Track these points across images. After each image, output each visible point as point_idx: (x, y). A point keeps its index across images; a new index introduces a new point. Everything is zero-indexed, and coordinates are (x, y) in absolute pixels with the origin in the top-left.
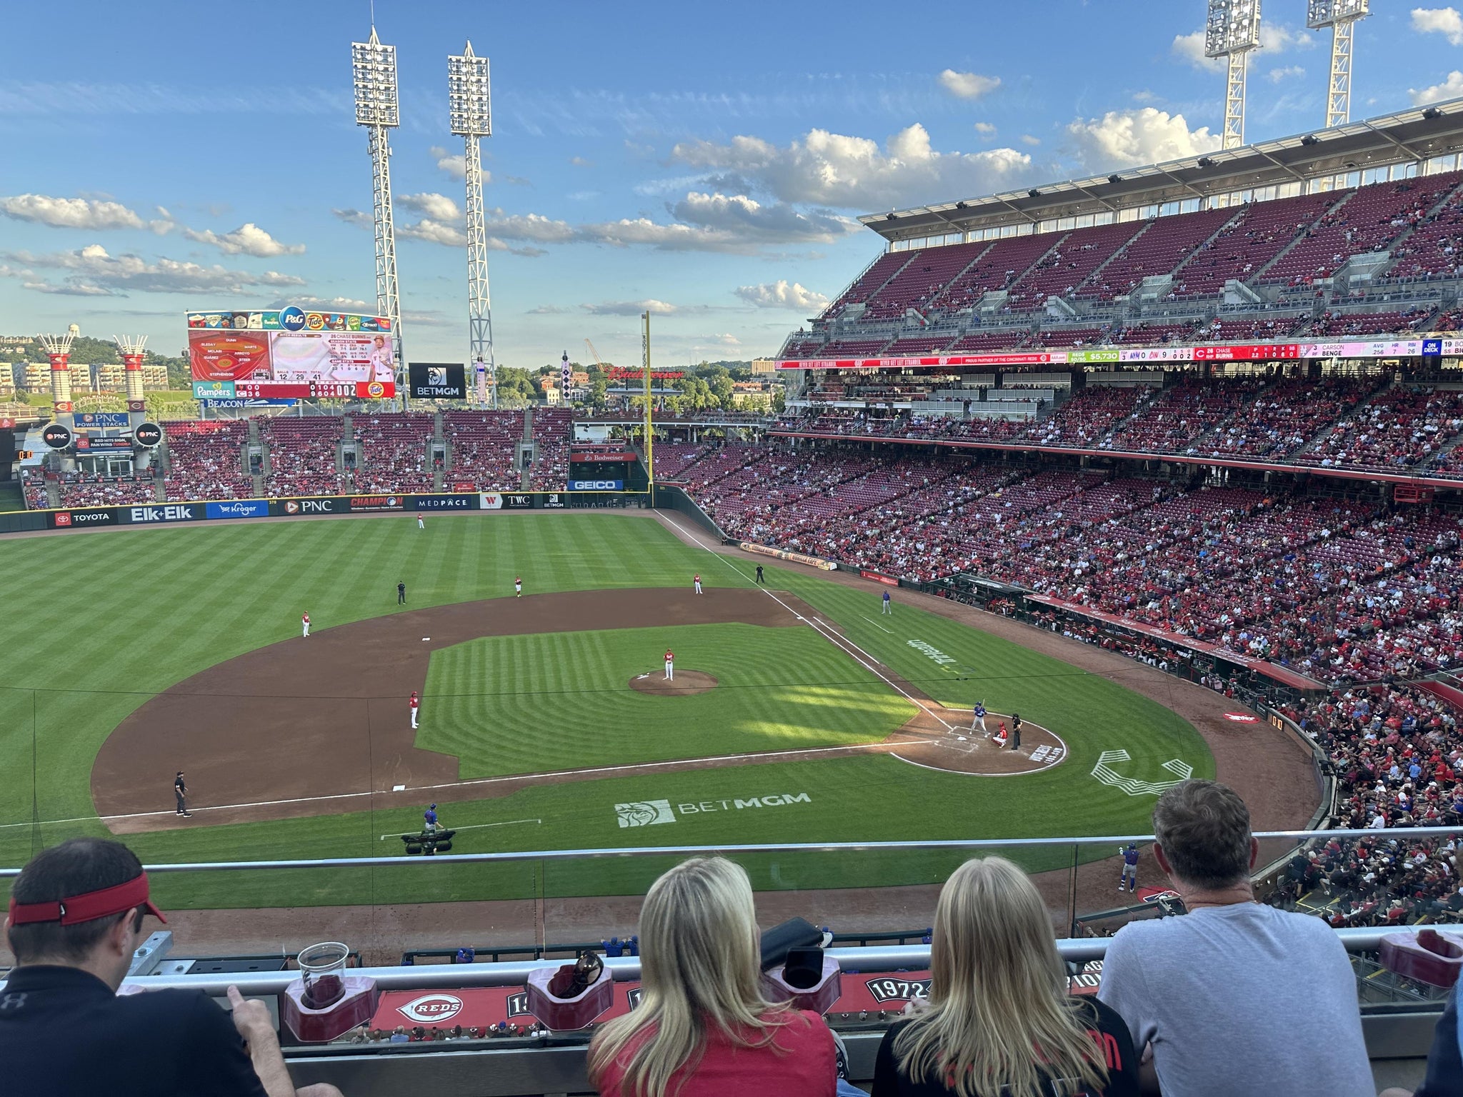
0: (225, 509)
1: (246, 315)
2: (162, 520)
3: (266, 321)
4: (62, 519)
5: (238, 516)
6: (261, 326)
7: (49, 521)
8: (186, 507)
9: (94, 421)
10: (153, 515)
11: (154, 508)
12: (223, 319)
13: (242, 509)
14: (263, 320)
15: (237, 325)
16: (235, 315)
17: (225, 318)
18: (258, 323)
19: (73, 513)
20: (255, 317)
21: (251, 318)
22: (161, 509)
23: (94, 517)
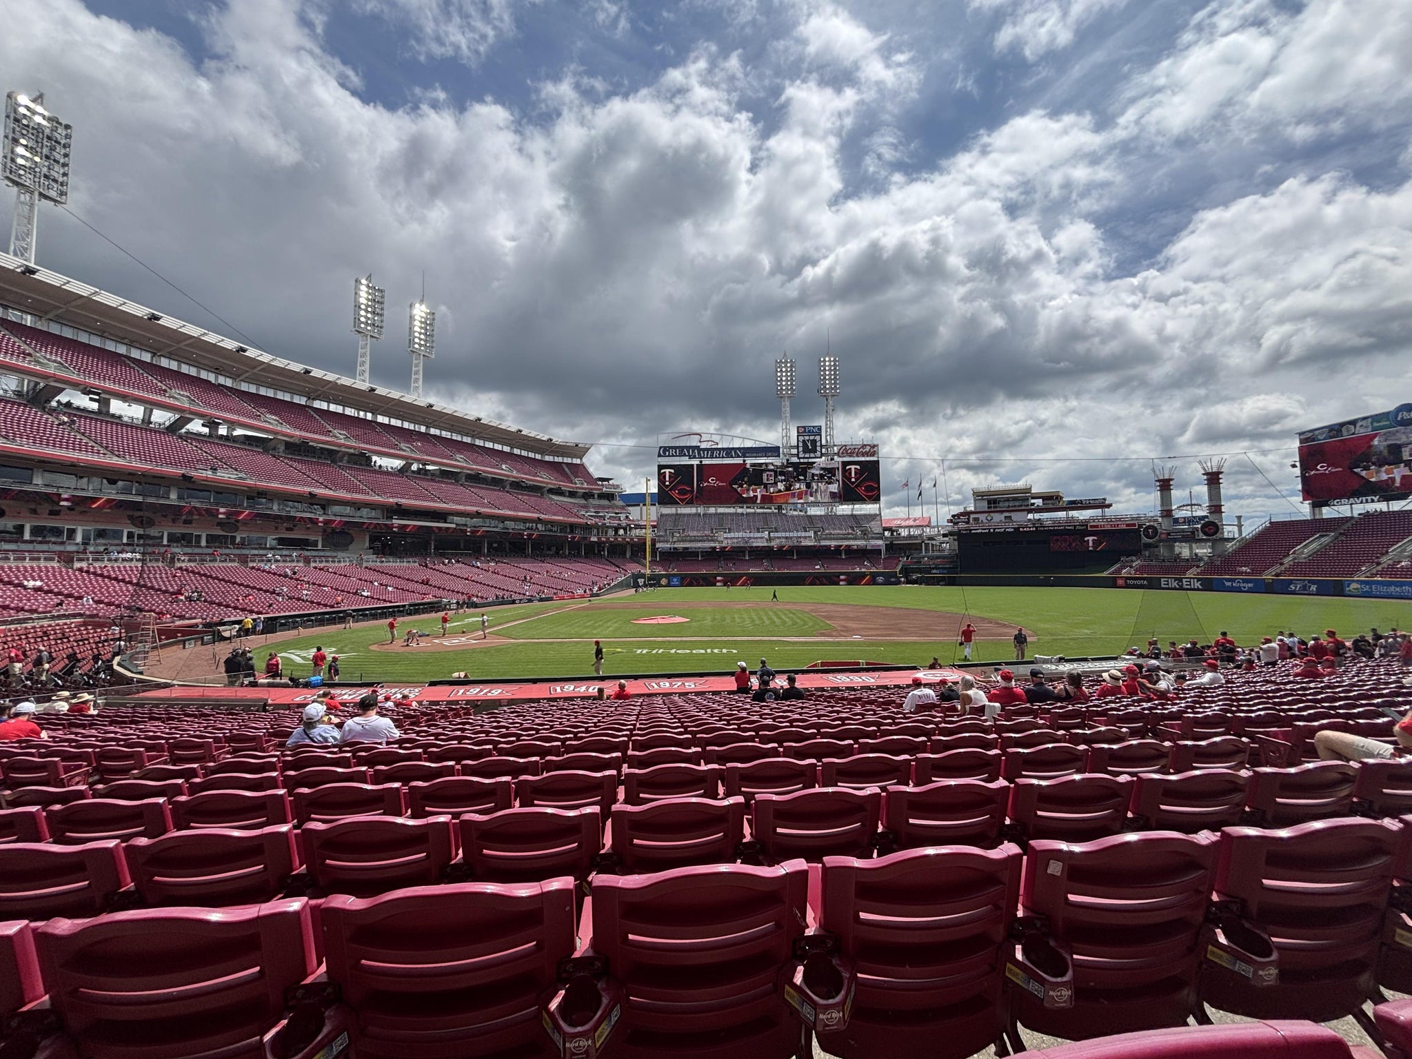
0: (1229, 584)
1: (1353, 423)
2: (1181, 588)
3: (1376, 424)
4: (1120, 582)
5: (1239, 590)
6: (1370, 429)
7: (1112, 583)
8: (1199, 580)
9: (1185, 522)
10: (1175, 584)
11: (1176, 579)
12: (1330, 431)
13: (1242, 585)
14: (1372, 423)
15: (1345, 433)
16: (1342, 425)
17: (1333, 430)
18: (1367, 427)
19: (1127, 578)
20: (1364, 423)
21: (1359, 424)
22: (1180, 580)
23: (1139, 582)
